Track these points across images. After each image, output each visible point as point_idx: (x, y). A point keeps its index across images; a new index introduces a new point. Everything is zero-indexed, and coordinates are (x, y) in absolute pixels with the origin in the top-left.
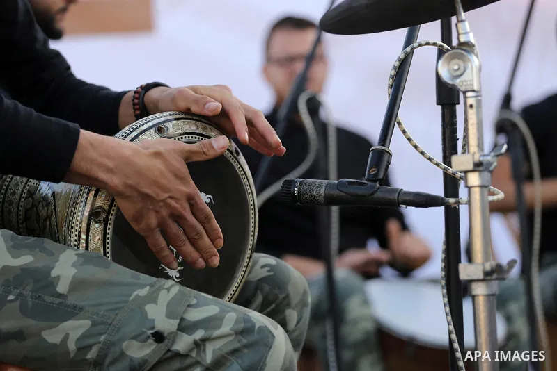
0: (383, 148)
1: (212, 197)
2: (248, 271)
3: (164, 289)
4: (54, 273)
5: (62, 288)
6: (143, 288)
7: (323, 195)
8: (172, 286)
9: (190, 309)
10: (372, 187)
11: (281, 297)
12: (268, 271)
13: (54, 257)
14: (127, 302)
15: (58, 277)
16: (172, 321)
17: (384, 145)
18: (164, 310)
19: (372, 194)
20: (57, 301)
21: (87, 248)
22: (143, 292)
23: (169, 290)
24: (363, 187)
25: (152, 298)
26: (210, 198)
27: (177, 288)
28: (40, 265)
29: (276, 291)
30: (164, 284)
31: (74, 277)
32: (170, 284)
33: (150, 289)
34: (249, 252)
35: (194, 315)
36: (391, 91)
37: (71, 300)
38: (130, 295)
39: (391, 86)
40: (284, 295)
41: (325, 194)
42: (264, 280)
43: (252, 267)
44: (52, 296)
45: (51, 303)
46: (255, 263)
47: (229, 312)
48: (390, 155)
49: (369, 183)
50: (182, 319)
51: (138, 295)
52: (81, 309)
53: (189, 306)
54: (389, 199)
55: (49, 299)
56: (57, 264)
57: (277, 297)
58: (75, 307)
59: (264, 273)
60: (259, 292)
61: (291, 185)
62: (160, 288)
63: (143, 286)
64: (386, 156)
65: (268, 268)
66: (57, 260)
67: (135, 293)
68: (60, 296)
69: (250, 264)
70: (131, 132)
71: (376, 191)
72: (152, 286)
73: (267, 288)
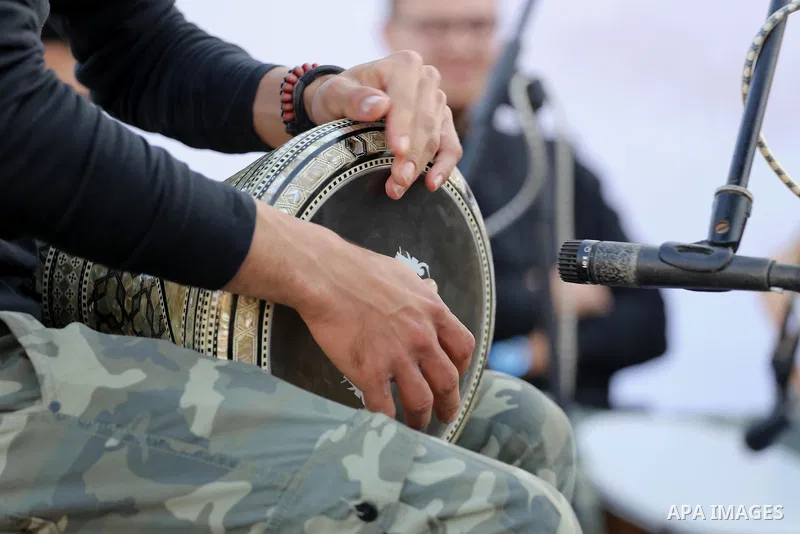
0: (739, 188)
1: (427, 267)
2: (475, 399)
3: (371, 429)
4: (185, 401)
5: (200, 427)
6: (336, 428)
7: (634, 269)
8: (384, 424)
9: (417, 465)
10: (721, 257)
11: (531, 447)
12: (509, 402)
13: (180, 371)
14: (310, 452)
15: (193, 409)
16: (390, 485)
17: (738, 183)
18: (375, 467)
19: (722, 268)
20: (194, 448)
21: (230, 355)
22: (337, 434)
23: (379, 430)
24: (703, 256)
25: (354, 445)
26: (424, 268)
27: (393, 428)
28: (160, 385)
29: (522, 437)
30: (371, 420)
31: (220, 409)
32: (382, 421)
33: (348, 431)
34: (480, 366)
35: (425, 476)
36: (748, 89)
37: (216, 448)
38: (316, 440)
39: (748, 81)
40: (536, 444)
41: (637, 267)
42: (502, 417)
43: (482, 393)
44: (184, 441)
45: (182, 453)
46: (488, 386)
47: (484, 470)
48: (750, 200)
49: (716, 250)
50: (407, 483)
51: (329, 440)
52: (233, 464)
53: (417, 459)
54: (751, 277)
55: (178, 446)
56: (188, 386)
57: (523, 448)
58: (222, 460)
59: (502, 405)
60: (493, 438)
61: (576, 251)
62: (365, 427)
63: (334, 424)
64: (744, 201)
65: (509, 398)
66: (186, 379)
67: (324, 437)
68: (196, 440)
69: (479, 388)
70: (307, 146)
71: (729, 263)
72: (350, 423)
73: (506, 431)
